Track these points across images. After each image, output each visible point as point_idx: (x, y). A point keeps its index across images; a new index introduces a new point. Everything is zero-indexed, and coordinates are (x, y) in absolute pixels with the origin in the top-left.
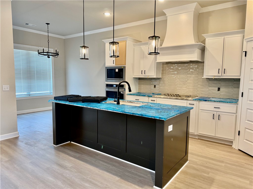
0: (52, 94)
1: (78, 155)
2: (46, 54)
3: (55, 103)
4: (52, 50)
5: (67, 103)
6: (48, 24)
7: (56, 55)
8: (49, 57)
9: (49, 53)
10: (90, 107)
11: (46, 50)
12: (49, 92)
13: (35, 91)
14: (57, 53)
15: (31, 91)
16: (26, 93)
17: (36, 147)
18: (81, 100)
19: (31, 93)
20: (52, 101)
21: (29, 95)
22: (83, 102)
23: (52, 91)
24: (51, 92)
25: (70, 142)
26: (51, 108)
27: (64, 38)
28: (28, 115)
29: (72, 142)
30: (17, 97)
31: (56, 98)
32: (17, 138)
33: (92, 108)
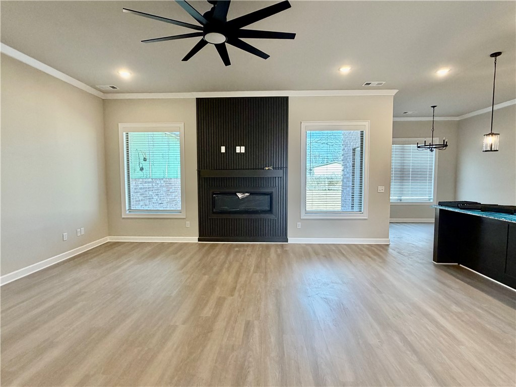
0: (432, 201)
1: (468, 280)
2: (429, 147)
3: (440, 209)
4: (437, 141)
5: (457, 210)
6: (434, 107)
7: (443, 147)
8: (432, 151)
9: (432, 145)
10: (493, 218)
11: (429, 141)
12: (428, 198)
13: (408, 195)
14: (445, 144)
15: (402, 195)
16: (397, 198)
17: (411, 258)
18: (480, 208)
19: (402, 198)
20: (436, 207)
21: (401, 200)
22: (482, 211)
23: (432, 197)
24: (430, 198)
25: (457, 264)
26: (433, 220)
27: (457, 119)
28: (398, 224)
29: (460, 265)
30: (391, 201)
31: (440, 204)
32: (388, 245)
33: (496, 218)
